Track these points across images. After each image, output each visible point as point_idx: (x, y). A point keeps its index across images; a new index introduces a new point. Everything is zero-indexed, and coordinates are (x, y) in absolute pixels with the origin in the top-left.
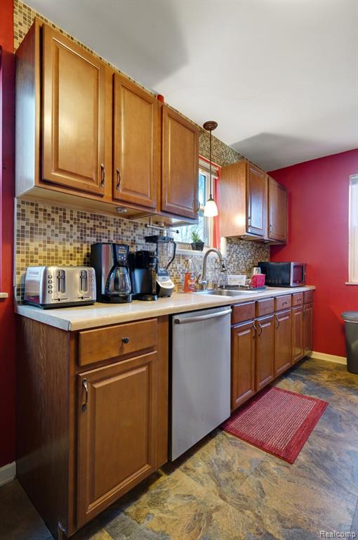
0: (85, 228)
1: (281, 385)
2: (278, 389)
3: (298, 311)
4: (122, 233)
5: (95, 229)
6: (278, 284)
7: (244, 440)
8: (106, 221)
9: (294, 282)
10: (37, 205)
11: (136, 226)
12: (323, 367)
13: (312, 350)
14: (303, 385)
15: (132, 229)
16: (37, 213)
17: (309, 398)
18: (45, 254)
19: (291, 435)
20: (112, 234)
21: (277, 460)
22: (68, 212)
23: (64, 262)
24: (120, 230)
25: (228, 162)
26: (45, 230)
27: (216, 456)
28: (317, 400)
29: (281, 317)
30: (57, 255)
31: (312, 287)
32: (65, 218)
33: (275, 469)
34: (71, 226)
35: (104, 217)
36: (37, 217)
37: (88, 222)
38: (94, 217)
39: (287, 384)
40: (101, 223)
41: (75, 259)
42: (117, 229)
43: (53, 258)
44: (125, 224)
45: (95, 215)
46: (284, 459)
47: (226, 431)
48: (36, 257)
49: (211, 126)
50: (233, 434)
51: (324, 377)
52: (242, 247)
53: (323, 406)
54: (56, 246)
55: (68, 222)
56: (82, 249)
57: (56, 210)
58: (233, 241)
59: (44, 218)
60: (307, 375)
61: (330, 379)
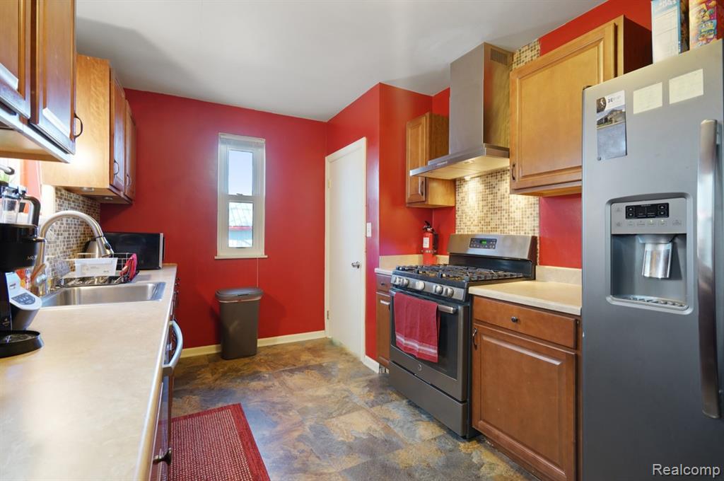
9: (164, 261)
14: (197, 398)
17: (219, 410)
28: (229, 408)
31: (176, 266)
39: (179, 408)
51: (209, 376)
53: (238, 410)
60: (187, 383)
61: (216, 376)
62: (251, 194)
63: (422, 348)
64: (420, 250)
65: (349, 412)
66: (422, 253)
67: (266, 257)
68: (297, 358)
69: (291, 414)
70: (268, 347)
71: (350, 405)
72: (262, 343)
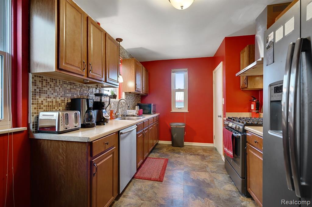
0: (66, 89)
1: (150, 156)
2: (150, 158)
3: (155, 124)
4: (83, 91)
5: (71, 90)
6: (146, 113)
7: (143, 179)
8: (76, 86)
9: (153, 112)
10: (42, 77)
11: (89, 88)
12: (163, 146)
13: (159, 140)
14: (158, 154)
15: (87, 89)
16: (42, 82)
17: (162, 159)
18: (47, 104)
19: (160, 173)
20: (78, 92)
21: (157, 182)
22: (58, 81)
23: (56, 108)
24: (82, 90)
25: (125, 57)
26: (46, 91)
27: (135, 188)
28: (165, 159)
29: (150, 127)
30: (52, 104)
31: (159, 114)
32: (56, 84)
33: (157, 185)
34: (59, 88)
35: (75, 83)
36: (42, 84)
37: (67, 86)
38: (71, 84)
39: (152, 155)
40: (73, 87)
41: (61, 106)
42: (81, 90)
43: (51, 106)
44: (84, 87)
45: (71, 83)
46: (159, 181)
47: (135, 178)
48: (42, 106)
49: (120, 40)
50: (138, 179)
51: (165, 150)
52: (131, 96)
53: (167, 160)
54: (52, 100)
55: (58, 86)
56: (65, 100)
57: (52, 80)
58: (128, 94)
59: (46, 85)
60: (158, 150)
61: (167, 150)
62: (183, 89)
63: (228, 151)
64: (250, 110)
65: (202, 171)
66: (251, 112)
67: (188, 112)
68: (196, 151)
69: (181, 166)
70: (189, 146)
71: (204, 170)
72: (186, 143)
